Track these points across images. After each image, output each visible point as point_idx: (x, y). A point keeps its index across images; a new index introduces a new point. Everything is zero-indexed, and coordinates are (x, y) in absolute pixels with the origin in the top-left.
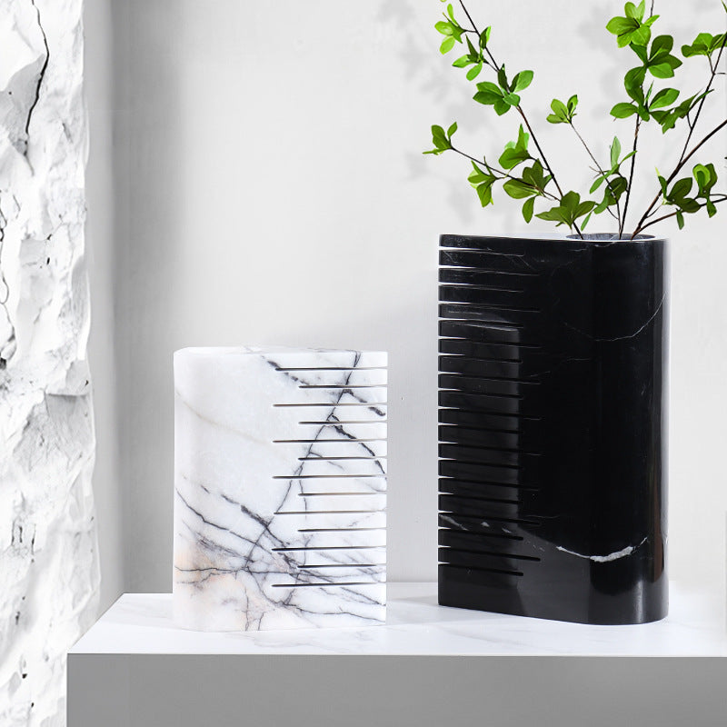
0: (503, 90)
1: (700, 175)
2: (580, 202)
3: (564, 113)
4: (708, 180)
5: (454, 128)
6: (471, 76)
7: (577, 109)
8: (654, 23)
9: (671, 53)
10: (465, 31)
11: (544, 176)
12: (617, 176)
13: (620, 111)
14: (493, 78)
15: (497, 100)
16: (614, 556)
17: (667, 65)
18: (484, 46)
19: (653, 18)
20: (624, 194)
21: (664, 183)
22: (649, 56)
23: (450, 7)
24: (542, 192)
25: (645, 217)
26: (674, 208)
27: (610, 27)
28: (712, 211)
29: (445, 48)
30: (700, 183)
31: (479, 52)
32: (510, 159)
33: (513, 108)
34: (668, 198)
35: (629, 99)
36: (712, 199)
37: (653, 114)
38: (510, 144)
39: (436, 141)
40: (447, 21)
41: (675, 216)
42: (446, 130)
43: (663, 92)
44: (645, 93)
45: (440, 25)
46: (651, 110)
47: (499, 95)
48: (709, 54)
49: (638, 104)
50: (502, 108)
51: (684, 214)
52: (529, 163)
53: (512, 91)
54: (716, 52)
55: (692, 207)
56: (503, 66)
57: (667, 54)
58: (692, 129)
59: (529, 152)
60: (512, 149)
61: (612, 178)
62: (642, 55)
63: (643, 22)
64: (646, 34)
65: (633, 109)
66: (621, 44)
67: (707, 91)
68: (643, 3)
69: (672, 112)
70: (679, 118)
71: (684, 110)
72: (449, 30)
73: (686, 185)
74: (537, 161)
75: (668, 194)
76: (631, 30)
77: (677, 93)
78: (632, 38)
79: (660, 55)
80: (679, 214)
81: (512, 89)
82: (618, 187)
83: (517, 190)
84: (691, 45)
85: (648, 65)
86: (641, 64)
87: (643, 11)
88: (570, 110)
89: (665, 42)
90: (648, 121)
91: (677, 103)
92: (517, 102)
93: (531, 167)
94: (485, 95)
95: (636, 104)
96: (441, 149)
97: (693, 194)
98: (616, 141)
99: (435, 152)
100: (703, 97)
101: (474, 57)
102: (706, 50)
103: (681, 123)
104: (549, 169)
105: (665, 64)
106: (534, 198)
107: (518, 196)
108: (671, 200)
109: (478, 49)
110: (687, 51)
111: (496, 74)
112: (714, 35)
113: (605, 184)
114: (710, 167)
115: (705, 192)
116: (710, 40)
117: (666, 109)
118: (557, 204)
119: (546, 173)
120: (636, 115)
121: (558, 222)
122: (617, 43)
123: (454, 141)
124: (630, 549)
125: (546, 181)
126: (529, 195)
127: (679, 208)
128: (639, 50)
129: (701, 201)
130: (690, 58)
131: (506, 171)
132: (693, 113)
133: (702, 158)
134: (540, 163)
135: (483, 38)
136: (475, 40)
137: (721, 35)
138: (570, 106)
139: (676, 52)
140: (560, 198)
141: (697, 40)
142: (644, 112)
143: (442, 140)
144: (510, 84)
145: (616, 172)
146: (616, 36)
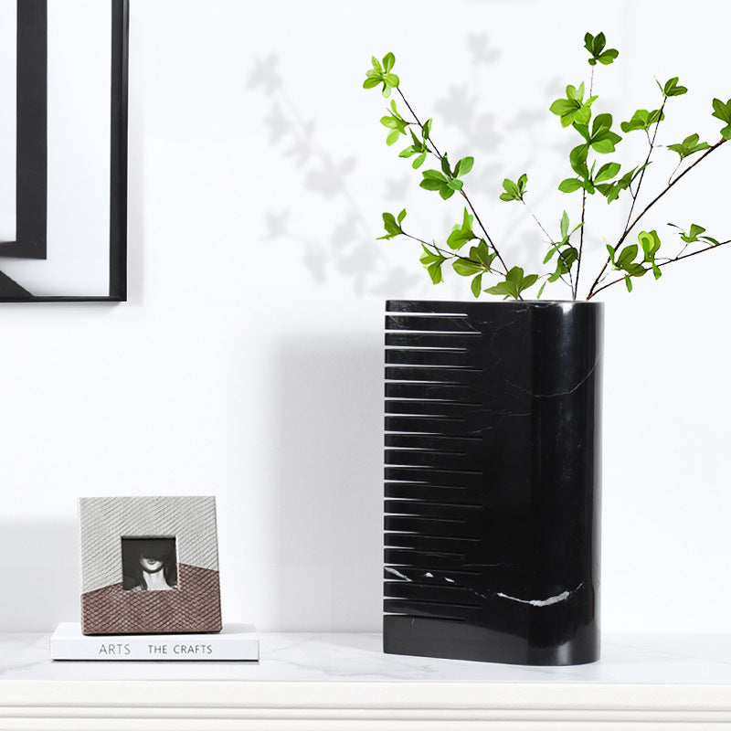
0: (446, 177)
1: (645, 241)
2: (525, 276)
3: (515, 191)
4: (652, 245)
5: (403, 214)
6: (416, 165)
7: (527, 187)
8: (594, 103)
9: (611, 130)
10: (408, 123)
11: (489, 254)
12: (567, 247)
13: (567, 186)
14: (437, 166)
15: (441, 186)
16: (552, 600)
17: (608, 141)
18: (426, 137)
19: (593, 99)
20: (575, 263)
21: (612, 251)
22: (591, 135)
23: (393, 103)
24: (488, 268)
25: (596, 283)
26: (623, 273)
27: (553, 109)
28: (658, 274)
29: (390, 141)
30: (645, 248)
31: (422, 143)
32: (457, 240)
33: (457, 192)
34: (616, 265)
35: (575, 175)
36: (657, 263)
37: (598, 187)
38: (457, 226)
39: (387, 227)
40: (391, 116)
41: (624, 281)
42: (396, 217)
43: (606, 167)
44: (589, 169)
45: (385, 120)
46: (595, 184)
47: (443, 181)
48: (646, 129)
49: (584, 178)
50: (447, 192)
51: (632, 278)
52: (475, 243)
53: (455, 177)
54: (654, 125)
55: (639, 271)
56: (446, 154)
57: (607, 131)
58: (635, 198)
59: (474, 232)
60: (458, 231)
61: (563, 249)
62: (584, 133)
63: (584, 102)
64: (587, 113)
65: (579, 184)
66: (564, 124)
67: (647, 163)
68: (582, 85)
69: (615, 185)
70: (622, 190)
71: (626, 182)
72: (394, 124)
73: (632, 251)
74: (482, 240)
75: (616, 261)
76: (573, 111)
77: (618, 167)
78: (575, 117)
79: (602, 133)
80: (627, 278)
81: (455, 175)
82: (569, 258)
83: (465, 268)
84: (629, 121)
85: (590, 142)
86: (584, 141)
87: (583, 92)
88: (521, 187)
89: (605, 120)
90: (593, 193)
91: (619, 176)
92: (460, 186)
93: (477, 246)
94: (430, 182)
95: (582, 179)
96: (393, 235)
97: (639, 259)
98: (565, 215)
99: (387, 237)
100: (644, 168)
101: (418, 147)
102: (643, 125)
103: (624, 194)
104: (493, 247)
105: (606, 140)
106: (481, 275)
107: (467, 274)
108: (618, 265)
109: (421, 139)
110: (626, 127)
111: (440, 162)
112: (650, 111)
113: (557, 255)
114: (653, 233)
115: (650, 256)
116: (646, 117)
117: (609, 182)
118: (503, 279)
119: (491, 251)
120: (582, 189)
121: (505, 296)
122: (561, 124)
123: (405, 225)
124: (567, 594)
125: (491, 258)
126: (476, 272)
127: (627, 273)
128: (582, 128)
129: (646, 265)
130: (628, 133)
131: (455, 252)
132: (634, 184)
133: (645, 225)
134: (485, 242)
135: (425, 129)
136: (418, 131)
137: (656, 111)
138: (521, 185)
139: (616, 128)
140: (506, 273)
141: (634, 117)
142: (589, 185)
143: (393, 226)
144: (453, 170)
145: (567, 243)
146: (560, 117)
